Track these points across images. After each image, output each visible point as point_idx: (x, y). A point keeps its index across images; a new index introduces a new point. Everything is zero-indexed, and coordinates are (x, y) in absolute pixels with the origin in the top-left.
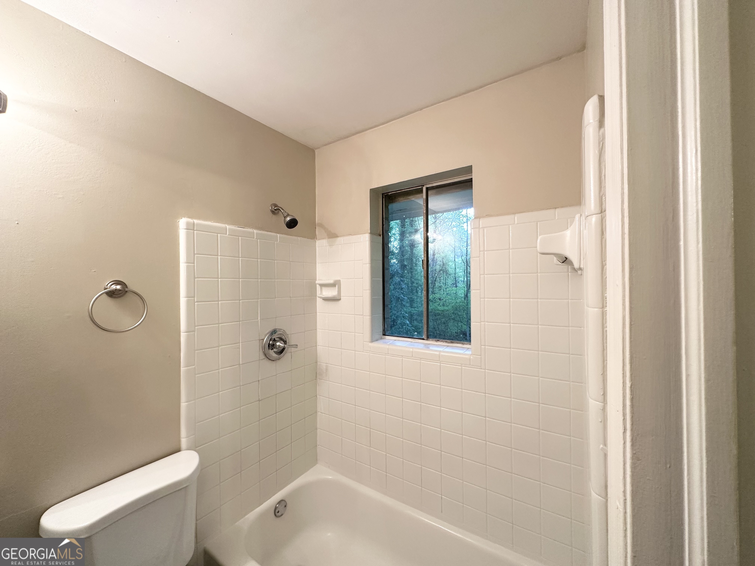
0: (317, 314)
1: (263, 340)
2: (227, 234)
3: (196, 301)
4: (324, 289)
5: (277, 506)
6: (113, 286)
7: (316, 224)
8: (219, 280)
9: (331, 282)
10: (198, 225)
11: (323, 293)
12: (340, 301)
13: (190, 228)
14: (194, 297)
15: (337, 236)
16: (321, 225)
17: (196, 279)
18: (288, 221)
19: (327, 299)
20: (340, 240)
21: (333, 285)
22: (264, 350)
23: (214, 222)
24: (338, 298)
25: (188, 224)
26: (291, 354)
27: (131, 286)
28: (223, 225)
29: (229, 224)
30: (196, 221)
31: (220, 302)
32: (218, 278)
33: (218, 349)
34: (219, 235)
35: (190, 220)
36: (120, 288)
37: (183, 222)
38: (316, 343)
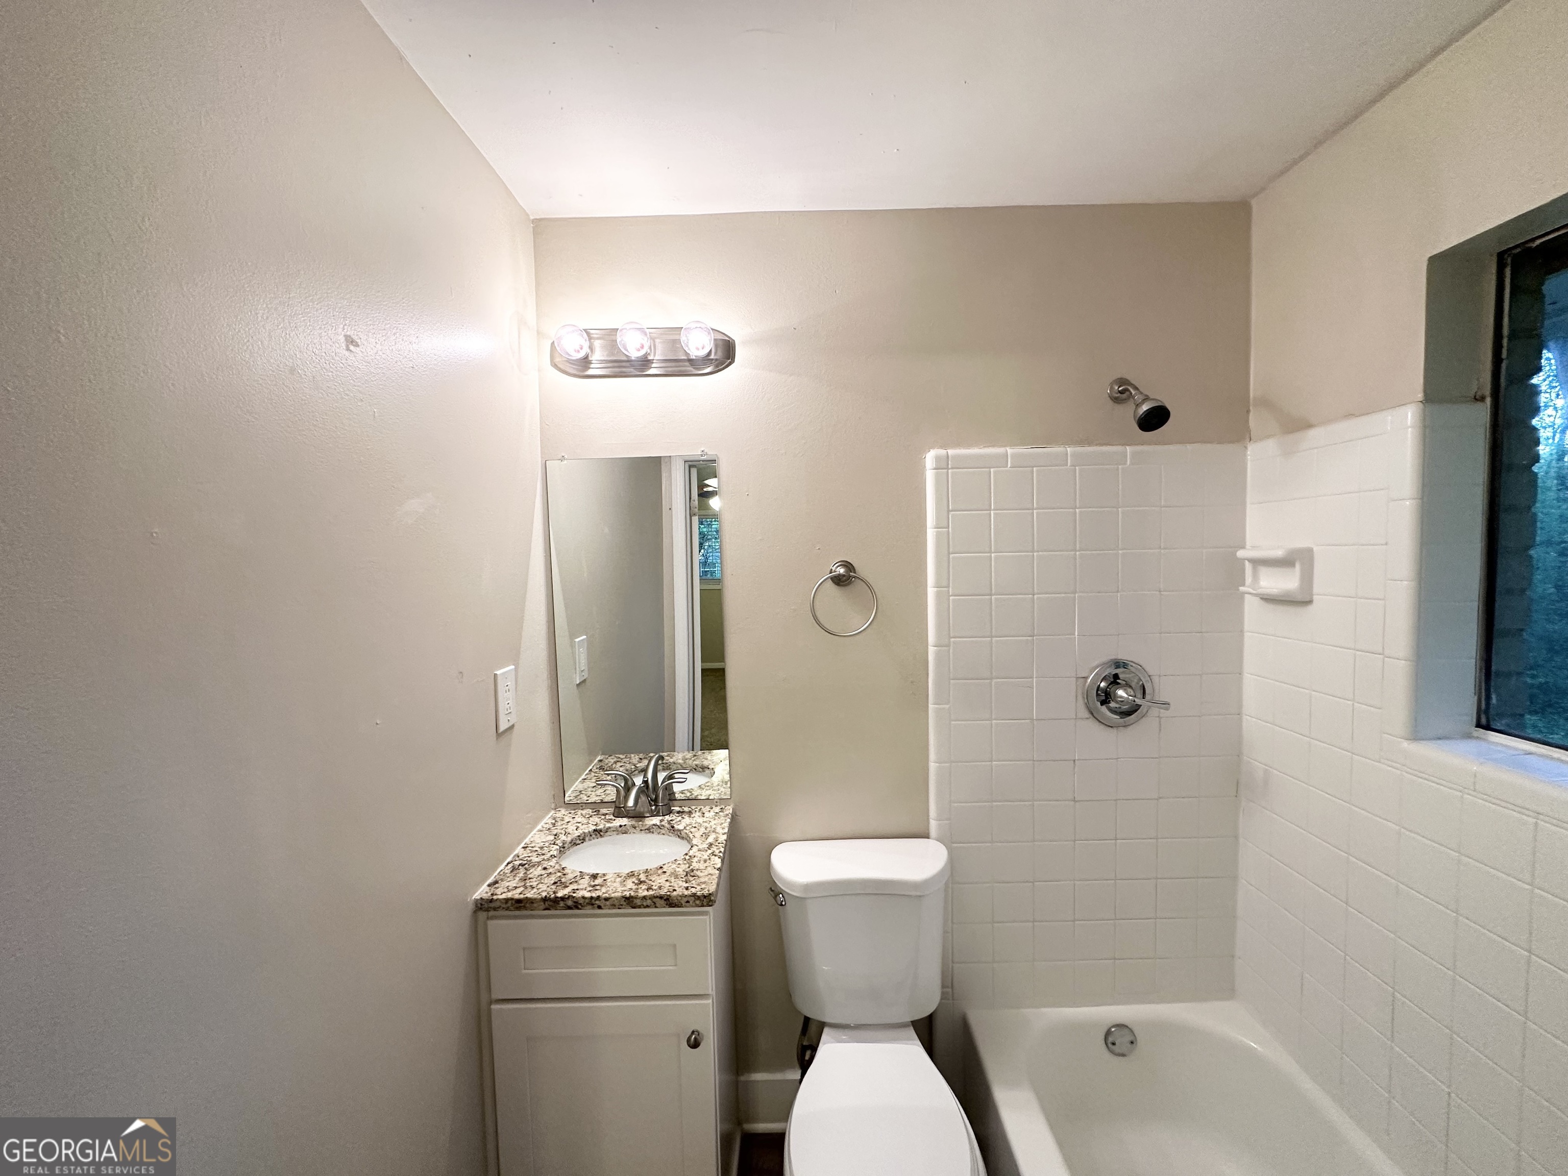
0: (1245, 636)
1: (1086, 678)
2: (1009, 466)
3: (951, 594)
4: (1263, 571)
5: (1113, 1030)
6: (839, 568)
7: (1251, 401)
8: (993, 555)
9: (1279, 553)
10: (954, 457)
11: (1261, 583)
12: (1310, 609)
13: (942, 465)
14: (948, 587)
15: (1310, 426)
16: (1266, 403)
17: (951, 556)
18: (1142, 415)
19: (1269, 599)
20: (1315, 435)
21: (1286, 562)
22: (1086, 701)
23: (984, 447)
24: (1299, 598)
25: (938, 459)
26: (1160, 722)
27: (862, 569)
28: (999, 450)
29: (1013, 445)
30: (951, 452)
31: (993, 597)
32: (990, 552)
33: (991, 683)
34: (992, 470)
35: (942, 452)
36: (844, 572)
37: (930, 458)
38: (1240, 706)
